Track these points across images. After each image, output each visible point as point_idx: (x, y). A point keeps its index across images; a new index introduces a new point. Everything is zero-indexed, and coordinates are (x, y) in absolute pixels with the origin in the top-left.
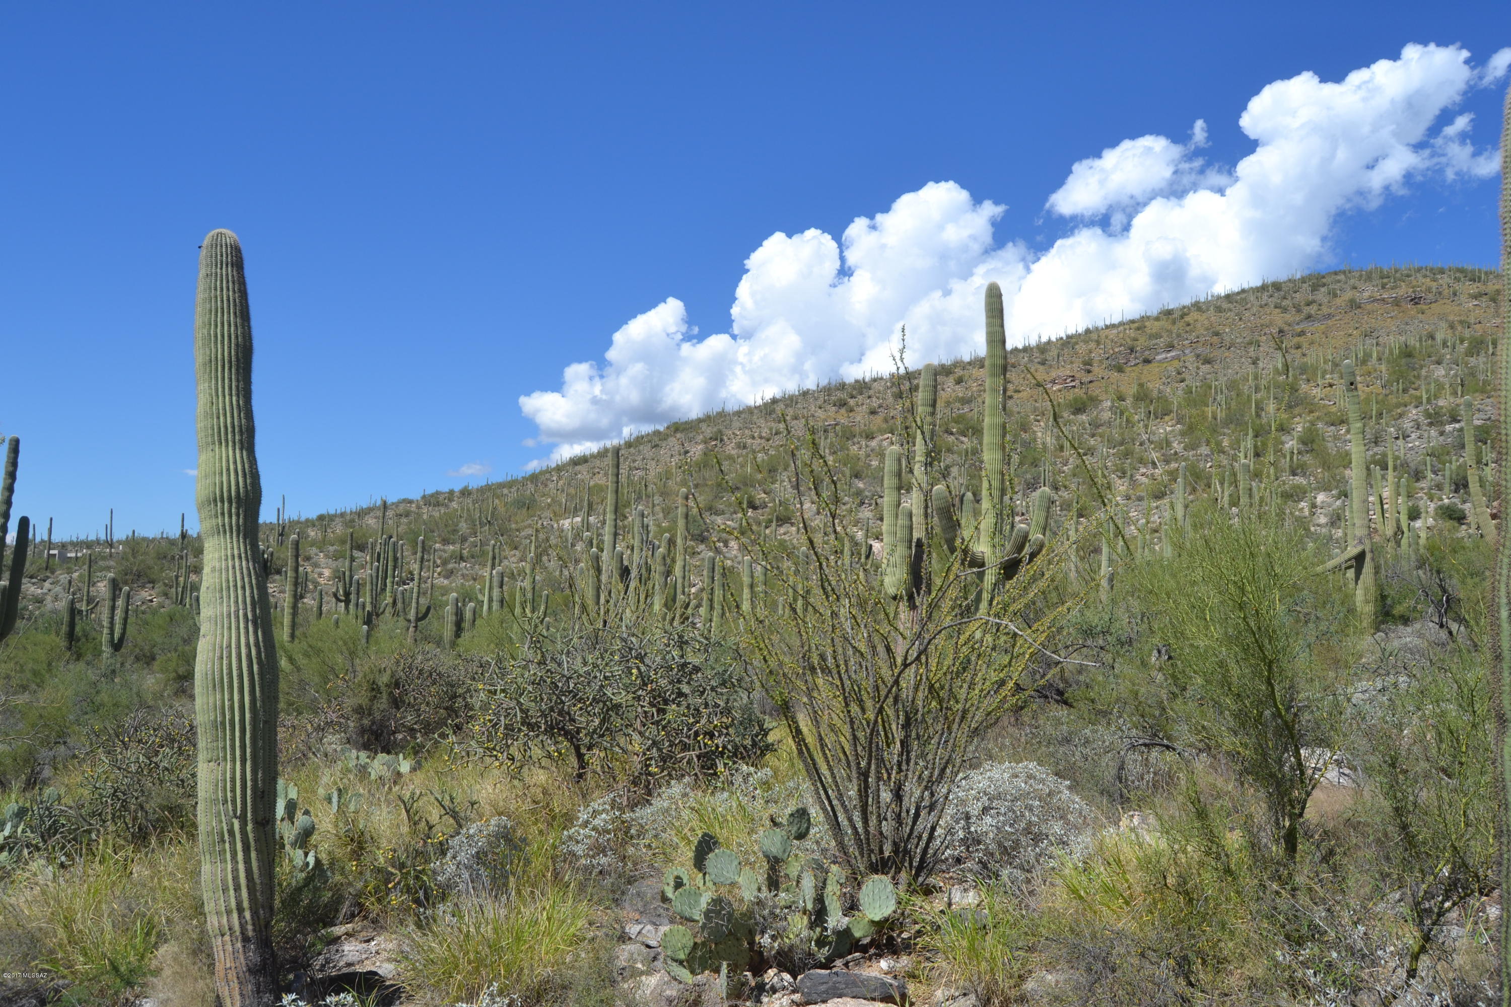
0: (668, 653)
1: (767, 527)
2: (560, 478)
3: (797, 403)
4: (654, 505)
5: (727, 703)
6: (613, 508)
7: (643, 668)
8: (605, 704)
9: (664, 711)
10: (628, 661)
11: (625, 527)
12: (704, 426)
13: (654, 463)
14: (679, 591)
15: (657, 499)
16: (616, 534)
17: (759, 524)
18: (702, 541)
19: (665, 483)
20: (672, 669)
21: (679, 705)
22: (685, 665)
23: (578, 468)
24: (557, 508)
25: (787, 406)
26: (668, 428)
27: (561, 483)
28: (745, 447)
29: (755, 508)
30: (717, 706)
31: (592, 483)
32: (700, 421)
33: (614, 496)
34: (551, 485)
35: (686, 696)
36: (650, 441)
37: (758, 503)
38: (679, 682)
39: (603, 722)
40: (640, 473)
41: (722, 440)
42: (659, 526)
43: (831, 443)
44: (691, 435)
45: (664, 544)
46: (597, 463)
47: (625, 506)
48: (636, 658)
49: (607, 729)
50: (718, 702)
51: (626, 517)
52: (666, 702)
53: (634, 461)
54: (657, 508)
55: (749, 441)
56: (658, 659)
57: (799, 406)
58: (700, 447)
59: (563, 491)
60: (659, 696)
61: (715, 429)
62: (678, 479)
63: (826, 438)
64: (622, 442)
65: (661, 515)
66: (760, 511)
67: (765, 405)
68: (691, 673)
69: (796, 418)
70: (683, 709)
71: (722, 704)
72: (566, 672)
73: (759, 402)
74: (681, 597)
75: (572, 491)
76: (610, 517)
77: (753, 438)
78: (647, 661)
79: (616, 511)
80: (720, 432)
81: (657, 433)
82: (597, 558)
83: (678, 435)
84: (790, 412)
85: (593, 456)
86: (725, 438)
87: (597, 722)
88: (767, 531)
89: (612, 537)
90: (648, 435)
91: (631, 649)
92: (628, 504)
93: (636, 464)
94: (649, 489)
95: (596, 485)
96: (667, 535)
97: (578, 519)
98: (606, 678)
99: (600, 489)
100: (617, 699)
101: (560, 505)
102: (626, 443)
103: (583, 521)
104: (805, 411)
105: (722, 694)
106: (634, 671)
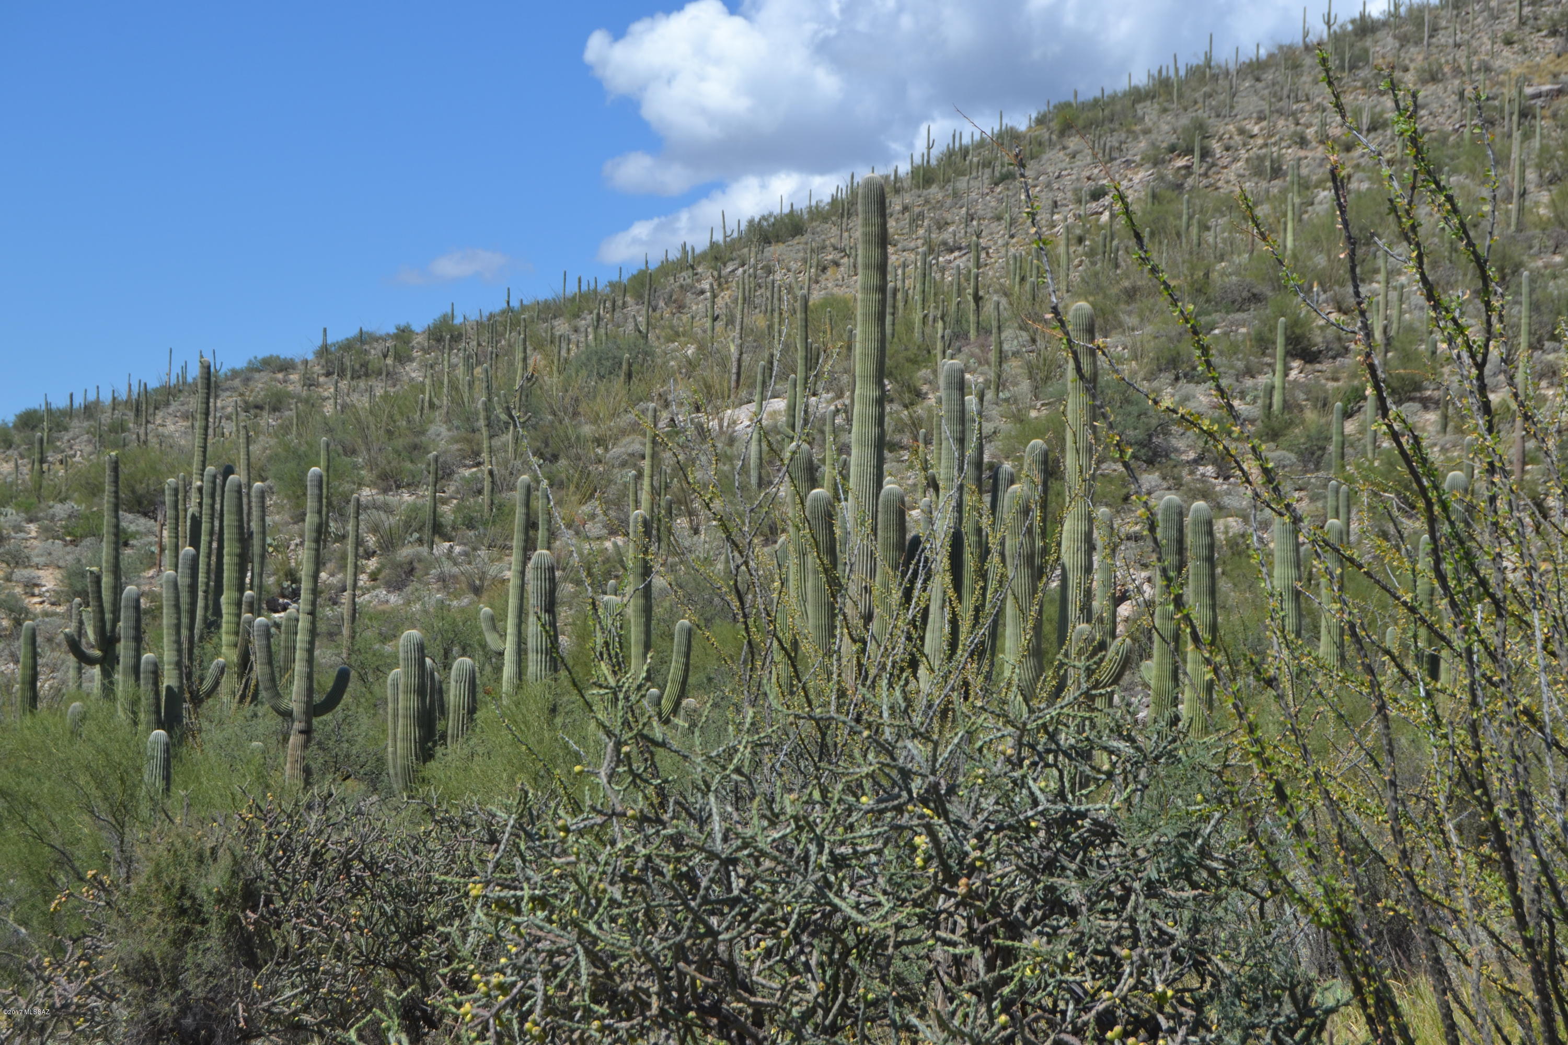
0: (1019, 783)
1: (1347, 415)
2: (721, 282)
3: (1434, 30)
4: (1002, 357)
5: (1194, 929)
6: (871, 367)
7: (944, 832)
8: (837, 939)
9: (1008, 956)
10: (900, 809)
11: (916, 424)
12: (1149, 112)
13: (1000, 229)
14: (1073, 611)
15: (1012, 339)
16: (881, 446)
17: (1324, 405)
18: (1150, 462)
19: (1035, 288)
20: (1030, 832)
21: (1054, 935)
22: (1070, 819)
23: (774, 251)
24: (713, 374)
25: (1404, 41)
26: (1041, 121)
27: (725, 297)
28: (1277, 172)
29: (1310, 356)
30: (1164, 939)
31: (816, 297)
32: (1137, 96)
33: (873, 330)
34: (698, 306)
35: (1073, 912)
36: (987, 164)
37: (1318, 340)
38: (1051, 867)
39: (830, 991)
40: (961, 261)
41: (1205, 153)
42: (1019, 418)
43: (1544, 149)
44: (1112, 141)
45: (1032, 471)
46: (832, 233)
47: (915, 362)
48: (925, 802)
49: (845, 1008)
50: (1168, 926)
51: (919, 395)
52: (1015, 930)
53: (942, 225)
54: (1013, 367)
55: (1291, 153)
56: (988, 804)
57: (1442, 38)
58: (1141, 175)
59: (730, 321)
60: (995, 910)
61: (1184, 121)
62: (1075, 276)
63: (1527, 136)
64: (904, 168)
65: (1025, 385)
66: (1326, 366)
67: (1337, 39)
68: (1087, 845)
69: (1433, 77)
70: (1061, 949)
71: (1180, 934)
72: (719, 846)
73: (1319, 31)
74: (1080, 629)
75: (759, 321)
76: (864, 392)
77: (1303, 142)
78: (956, 809)
79: (881, 373)
80: (1200, 127)
81: (1008, 137)
82: (828, 516)
83: (1073, 142)
84: (1416, 57)
85: (817, 214)
86: (1216, 147)
87: (815, 988)
88: (1350, 427)
89: (870, 452)
90: (982, 144)
91: (906, 775)
92: (923, 356)
93: (947, 236)
94: (988, 308)
95: (830, 302)
96: (1038, 443)
97: (779, 404)
98: (838, 862)
99: (843, 310)
100: (872, 924)
101: (723, 364)
102: (915, 172)
103: (792, 408)
104: (1461, 56)
105: (1179, 905)
106: (921, 841)
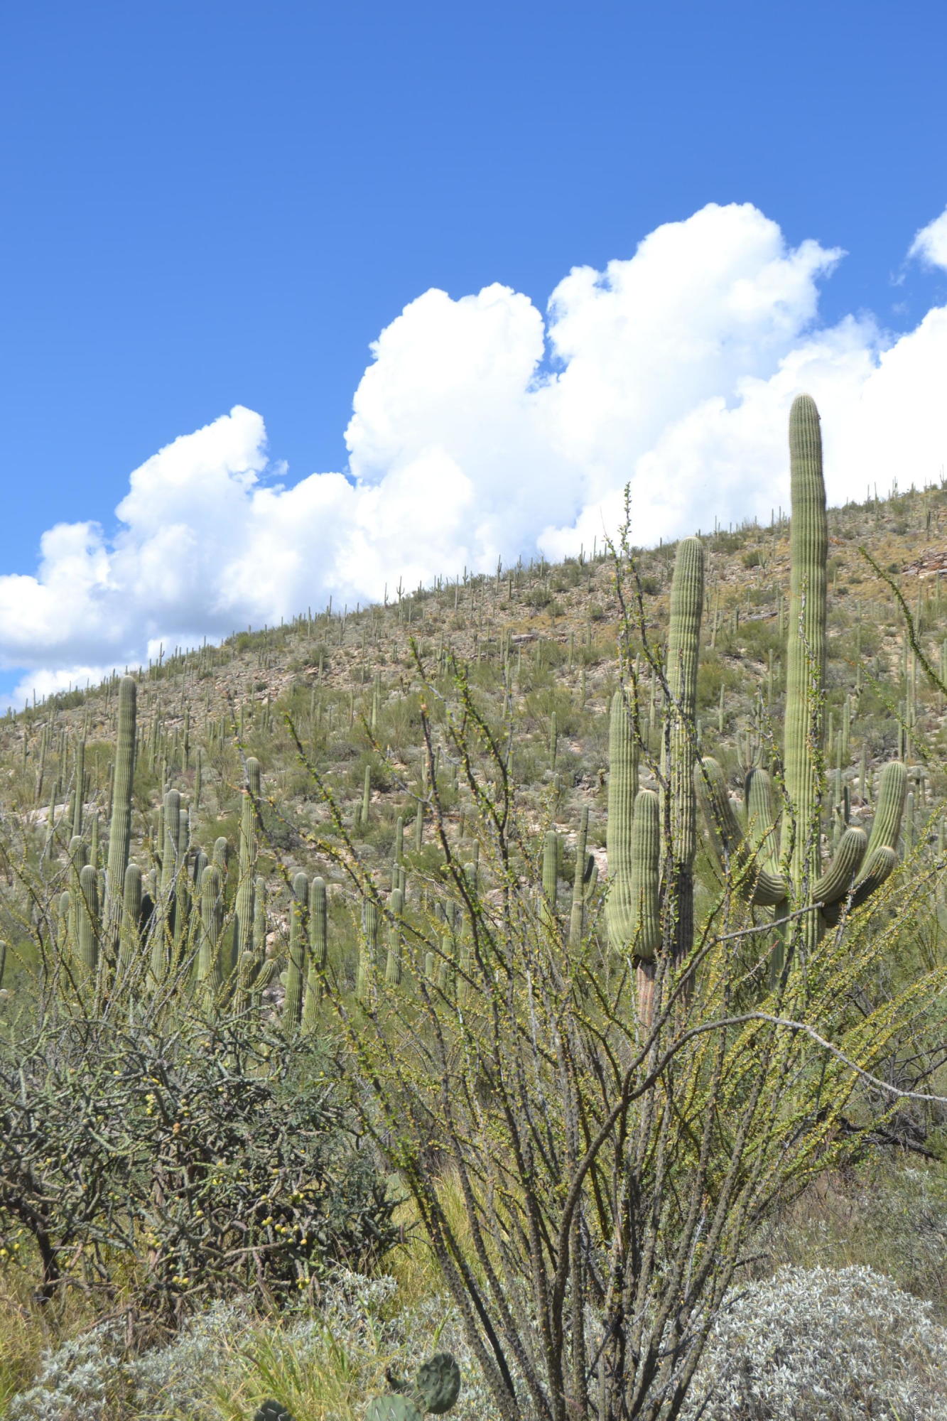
0: (213, 1063)
1: (405, 824)
2: (31, 732)
3: (461, 600)
4: (201, 784)
5: (318, 1155)
6: (124, 792)
7: (166, 1094)
8: (95, 1159)
9: (203, 1173)
10: (138, 1079)
11: (148, 822)
12: (293, 640)
13: (202, 706)
14: (242, 941)
15: (208, 773)
16: (129, 837)
17: (391, 818)
18: (288, 849)
19: (222, 743)
20: (219, 1094)
21: (230, 1160)
22: (241, 1087)
23: (65, 714)
24: (24, 788)
25: (443, 605)
26: (228, 643)
27: (33, 741)
28: (367, 679)
29: (384, 789)
30: (298, 1161)
31: (90, 742)
32: (286, 630)
33: (126, 770)
34: (16, 746)
35: (243, 1143)
36: (195, 667)
37: (389, 781)
38: (231, 1116)
39: (91, 1191)
40: (178, 725)
41: (325, 666)
42: (210, 821)
43: (522, 672)
44: (271, 656)
45: (217, 855)
46: (100, 705)
47: (148, 785)
48: (154, 1075)
49: (100, 1203)
50: (301, 1153)
51: (150, 805)
52: (207, 1155)
53: (167, 703)
54: (208, 790)
55: (376, 668)
56: (193, 1076)
57: (465, 605)
58: (287, 678)
59: (36, 756)
60: (195, 1143)
61: (314, 646)
62: (246, 737)
63: (513, 664)
64: (146, 668)
65: (215, 801)
66: (393, 795)
67: (404, 602)
68: (253, 1102)
69: (459, 627)
70: (236, 1168)
71: (308, 1158)
72: (24, 1102)
73: (394, 598)
74: (245, 954)
75: (54, 756)
76: (118, 806)
77: (383, 662)
78: (172, 1078)
79: (130, 792)
80: (323, 650)
81: (209, 652)
82: (93, 882)
83: (248, 656)
84: (450, 615)
85: (92, 693)
86: (332, 662)
87: (81, 1191)
88: (407, 831)
89: (121, 844)
90: (193, 655)
91: (143, 1058)
92: (153, 781)
93: (170, 709)
94: (194, 754)
95: (97, 746)
96: (223, 839)
97: (63, 809)
98: (97, 1110)
99: (105, 752)
100: (117, 1152)
101: (31, 781)
102: (152, 670)
103: (72, 810)
104: (476, 615)
105: (308, 1140)
106: (150, 1097)
